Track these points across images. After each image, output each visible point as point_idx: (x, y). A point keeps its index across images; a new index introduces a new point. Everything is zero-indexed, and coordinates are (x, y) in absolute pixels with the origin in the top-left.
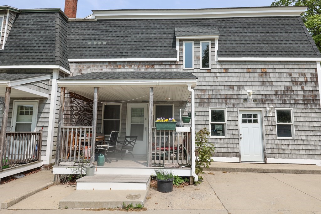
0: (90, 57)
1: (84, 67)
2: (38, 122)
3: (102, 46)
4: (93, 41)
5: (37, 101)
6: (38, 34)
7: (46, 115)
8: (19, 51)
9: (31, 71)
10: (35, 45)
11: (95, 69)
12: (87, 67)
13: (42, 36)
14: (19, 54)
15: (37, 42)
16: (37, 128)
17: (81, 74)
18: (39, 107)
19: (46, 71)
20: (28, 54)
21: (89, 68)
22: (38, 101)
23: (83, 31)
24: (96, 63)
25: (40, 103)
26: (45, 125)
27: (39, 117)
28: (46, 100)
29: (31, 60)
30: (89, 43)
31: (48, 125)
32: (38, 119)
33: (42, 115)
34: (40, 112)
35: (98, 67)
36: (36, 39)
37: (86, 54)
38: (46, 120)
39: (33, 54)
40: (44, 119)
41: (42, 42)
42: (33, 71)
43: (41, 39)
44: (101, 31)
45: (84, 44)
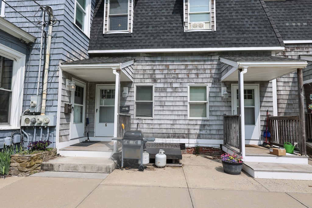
0: (294, 39)
1: (287, 49)
2: (261, 106)
3: (303, 27)
4: (290, 21)
5: (257, 85)
6: (245, 14)
7: (269, 100)
8: (232, 32)
9: (246, 53)
10: (248, 26)
11: (300, 51)
12: (291, 50)
13: (251, 17)
14: (234, 35)
15: (249, 23)
16: (261, 112)
17: (284, 57)
18: (260, 91)
19: (264, 53)
20: (245, 35)
21: (293, 50)
22: (259, 84)
23: (274, 11)
24: (301, 45)
25: (260, 87)
26: (270, 109)
27: (261, 102)
28: (267, 83)
29: (251, 42)
30: (287, 24)
31: (273, 109)
32: (261, 104)
33: (265, 99)
34: (262, 96)
35: (303, 50)
36: (246, 20)
37: (289, 36)
38: (269, 104)
39: (250, 35)
40: (267, 103)
41: (254, 23)
42: (249, 54)
43: (252, 20)
44: (295, 11)
45: (281, 24)
